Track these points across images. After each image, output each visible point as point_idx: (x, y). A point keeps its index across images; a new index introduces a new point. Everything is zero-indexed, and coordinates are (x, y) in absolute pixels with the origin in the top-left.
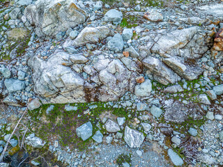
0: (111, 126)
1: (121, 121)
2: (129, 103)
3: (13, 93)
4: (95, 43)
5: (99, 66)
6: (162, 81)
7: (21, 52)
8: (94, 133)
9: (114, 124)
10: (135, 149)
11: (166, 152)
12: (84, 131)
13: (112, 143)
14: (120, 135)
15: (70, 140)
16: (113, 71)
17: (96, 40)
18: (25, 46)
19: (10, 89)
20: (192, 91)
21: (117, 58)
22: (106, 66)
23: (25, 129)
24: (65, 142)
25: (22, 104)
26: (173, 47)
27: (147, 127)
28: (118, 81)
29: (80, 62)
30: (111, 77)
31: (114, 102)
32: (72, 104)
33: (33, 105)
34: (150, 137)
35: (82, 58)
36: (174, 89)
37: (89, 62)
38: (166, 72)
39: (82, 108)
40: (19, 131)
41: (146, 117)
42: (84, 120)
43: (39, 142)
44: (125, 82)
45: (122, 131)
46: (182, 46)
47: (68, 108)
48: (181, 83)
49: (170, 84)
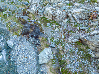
0: (54, 26)
1: (56, 26)
2: (60, 23)
3: (40, 13)
4: (60, 7)
5: (57, 11)
6: (70, 21)
7: (45, 6)
8: (50, 25)
9: (54, 25)
10: (56, 31)
11: (62, 35)
12: (48, 24)
13: (52, 29)
14: (55, 28)
15: (45, 25)
16: (60, 14)
17: (60, 6)
18: (47, 5)
19: (40, 12)
20: (76, 26)
21: (62, 11)
22: (59, 12)
23: (39, 20)
24: (44, 25)
25: (40, 15)
26: (76, 13)
27: (61, 29)
28: (60, 17)
29: (54, 9)
30: (58, 14)
31: (58, 22)
32: (49, 19)
33: (42, 16)
34: (60, 31)
35: (55, 9)
36: (72, 23)
37: (56, 10)
38: (72, 18)
39: (50, 20)
40: (38, 20)
41: (62, 27)
42: (50, 23)
43: (40, 23)
44: (62, 18)
45: (56, 28)
46: (79, 13)
47: (48, 20)
48: (75, 23)
49: (72, 22)
